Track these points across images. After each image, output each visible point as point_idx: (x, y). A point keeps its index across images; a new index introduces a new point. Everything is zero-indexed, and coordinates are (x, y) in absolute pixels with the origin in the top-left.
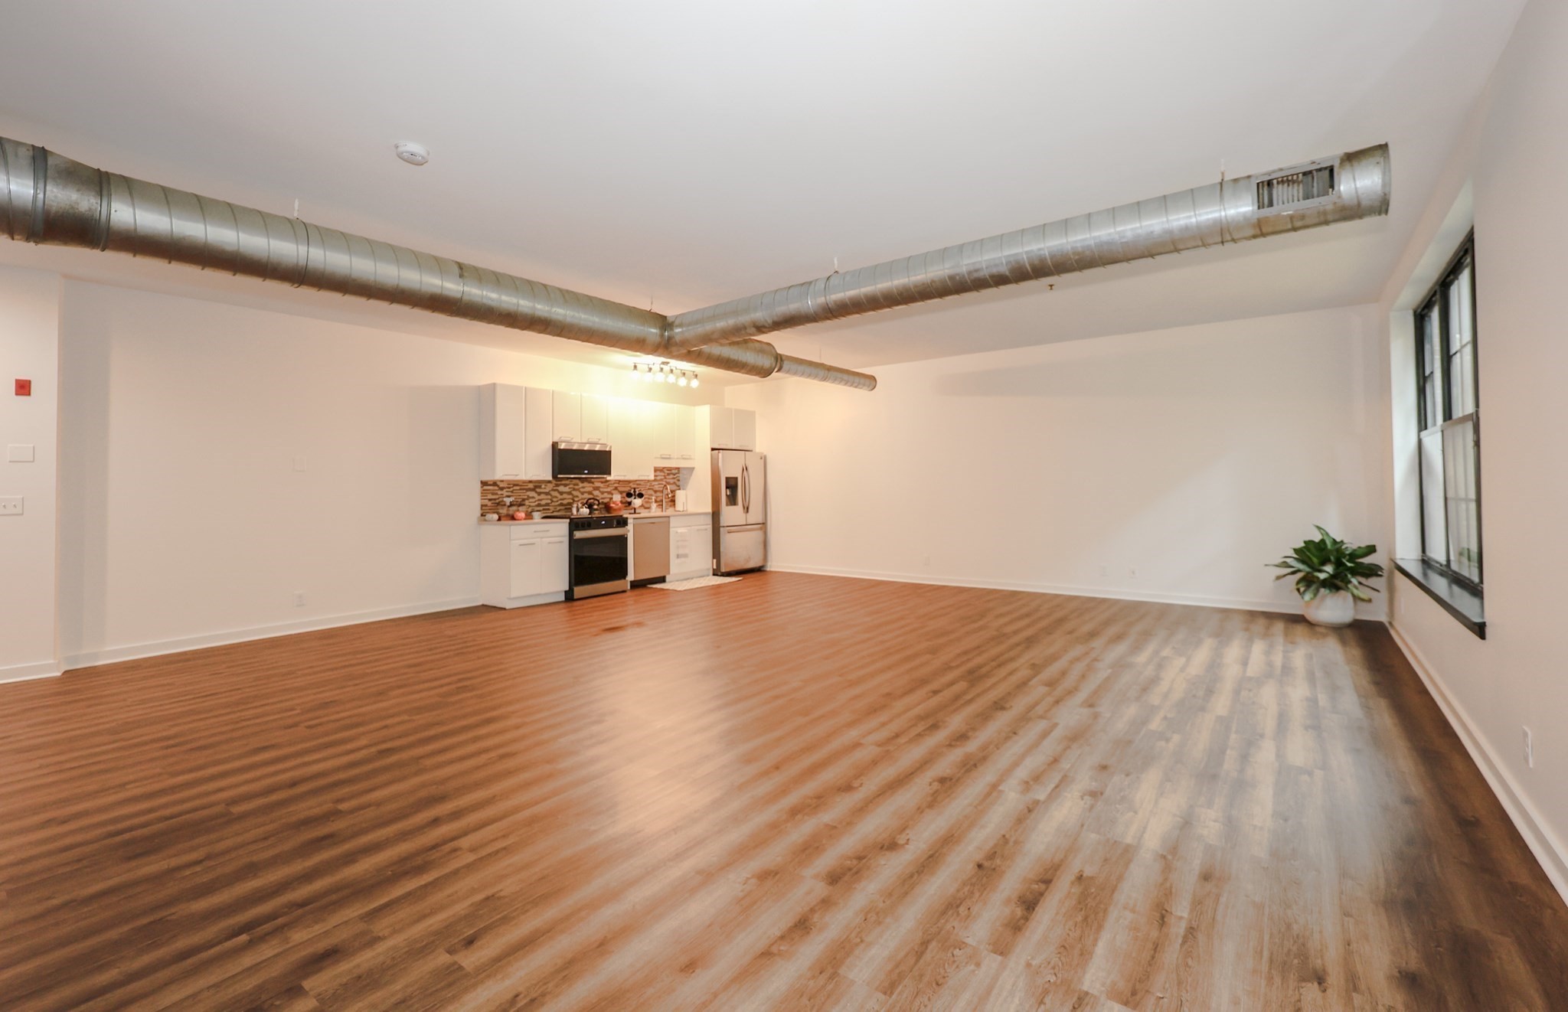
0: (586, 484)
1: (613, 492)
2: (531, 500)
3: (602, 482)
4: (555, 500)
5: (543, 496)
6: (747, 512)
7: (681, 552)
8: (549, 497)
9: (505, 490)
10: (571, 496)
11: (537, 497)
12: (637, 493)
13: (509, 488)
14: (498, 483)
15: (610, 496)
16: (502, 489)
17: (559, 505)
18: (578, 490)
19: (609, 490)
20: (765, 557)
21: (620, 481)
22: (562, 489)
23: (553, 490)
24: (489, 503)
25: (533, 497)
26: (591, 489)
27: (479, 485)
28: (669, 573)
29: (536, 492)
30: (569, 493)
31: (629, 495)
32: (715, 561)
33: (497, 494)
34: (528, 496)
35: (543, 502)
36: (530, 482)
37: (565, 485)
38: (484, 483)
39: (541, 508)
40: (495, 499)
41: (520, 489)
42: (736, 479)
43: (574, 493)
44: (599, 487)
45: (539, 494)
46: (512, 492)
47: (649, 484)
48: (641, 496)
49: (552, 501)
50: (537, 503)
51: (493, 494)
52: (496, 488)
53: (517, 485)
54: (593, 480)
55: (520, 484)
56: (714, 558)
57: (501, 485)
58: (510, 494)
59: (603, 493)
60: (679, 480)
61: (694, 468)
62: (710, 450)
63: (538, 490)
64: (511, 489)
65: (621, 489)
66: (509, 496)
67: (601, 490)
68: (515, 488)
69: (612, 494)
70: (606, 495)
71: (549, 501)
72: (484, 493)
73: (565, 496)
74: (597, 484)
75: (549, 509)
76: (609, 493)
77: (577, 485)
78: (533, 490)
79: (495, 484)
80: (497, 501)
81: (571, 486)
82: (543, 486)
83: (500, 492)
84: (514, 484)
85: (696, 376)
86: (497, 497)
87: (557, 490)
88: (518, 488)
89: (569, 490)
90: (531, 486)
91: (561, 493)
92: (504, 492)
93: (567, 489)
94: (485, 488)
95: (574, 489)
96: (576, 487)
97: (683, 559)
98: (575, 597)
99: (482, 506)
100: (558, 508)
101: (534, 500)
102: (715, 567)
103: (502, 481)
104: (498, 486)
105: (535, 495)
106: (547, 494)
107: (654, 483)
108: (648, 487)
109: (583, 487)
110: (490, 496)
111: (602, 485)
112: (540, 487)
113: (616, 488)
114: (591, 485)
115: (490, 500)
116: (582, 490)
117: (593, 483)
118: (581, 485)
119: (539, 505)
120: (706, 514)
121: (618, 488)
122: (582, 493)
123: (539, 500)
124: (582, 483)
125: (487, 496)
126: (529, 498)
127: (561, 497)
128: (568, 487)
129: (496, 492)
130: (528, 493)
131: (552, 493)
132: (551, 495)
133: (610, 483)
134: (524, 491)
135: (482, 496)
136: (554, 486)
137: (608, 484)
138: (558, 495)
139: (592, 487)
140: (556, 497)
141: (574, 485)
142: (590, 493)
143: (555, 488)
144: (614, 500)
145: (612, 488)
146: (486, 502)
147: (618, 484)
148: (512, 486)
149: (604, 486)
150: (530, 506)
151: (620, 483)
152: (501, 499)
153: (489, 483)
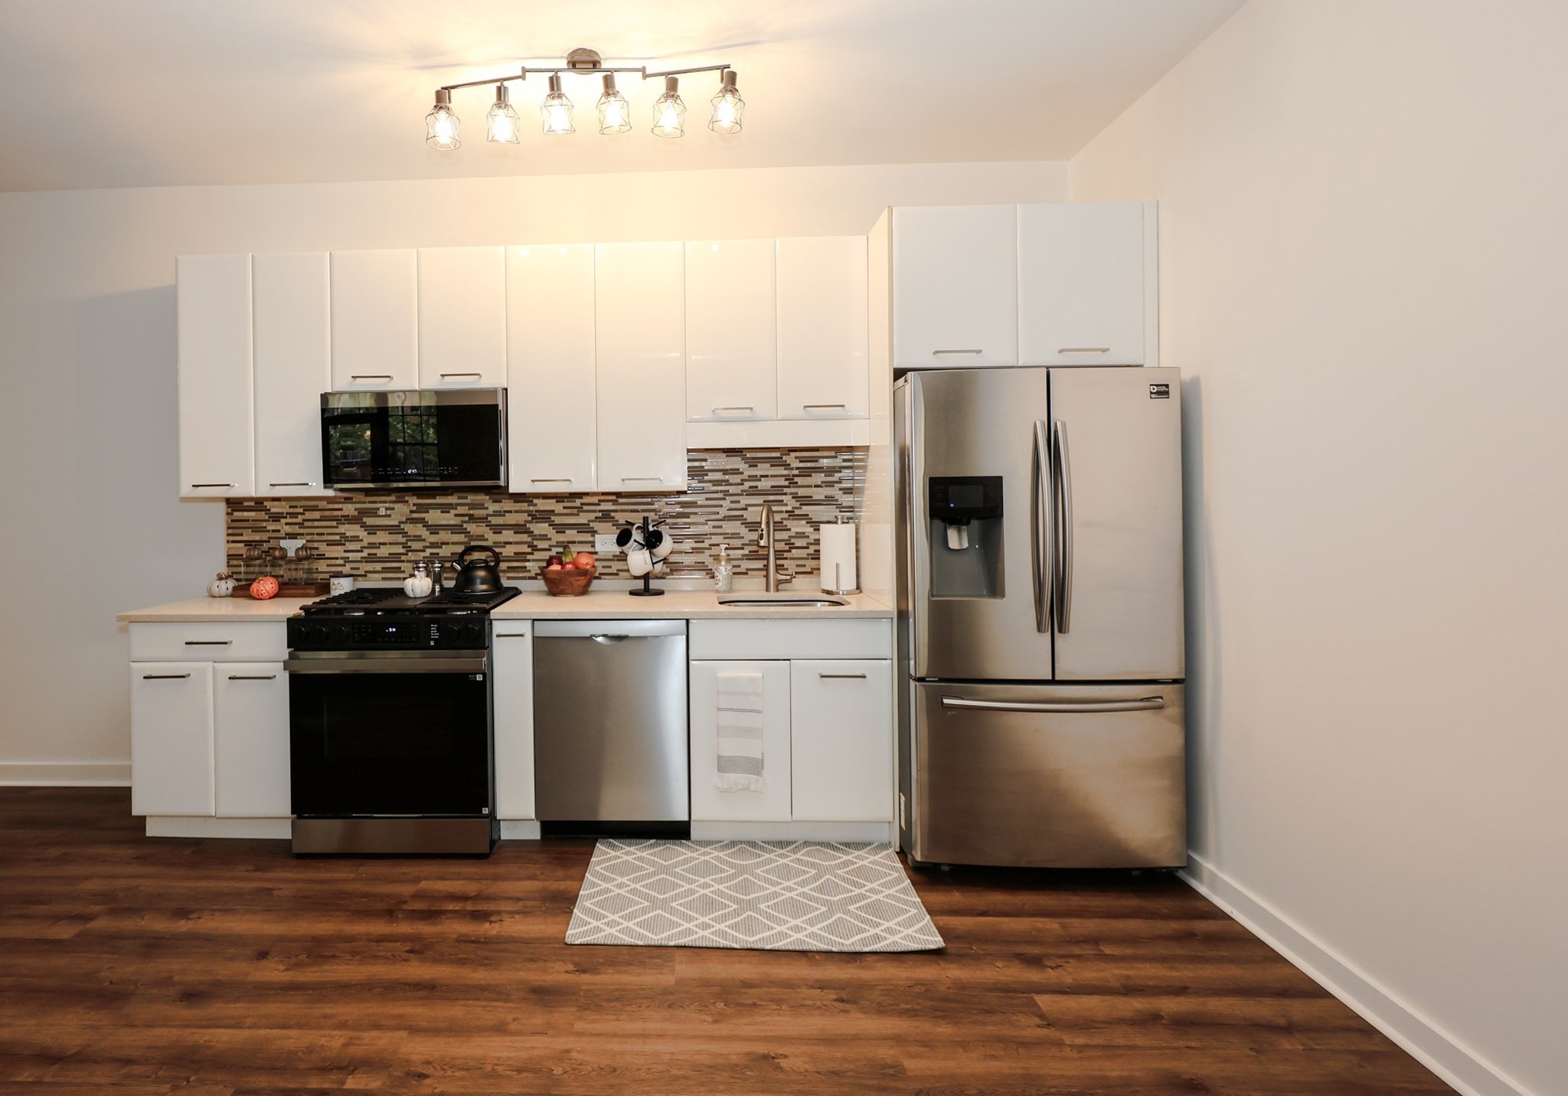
1: (596, 526)
2: (351, 546)
4: (415, 545)
5: (382, 537)
8: (399, 538)
9: (283, 522)
10: (461, 538)
11: (368, 539)
12: (645, 530)
14: (268, 502)
15: (588, 537)
16: (276, 518)
18: (484, 519)
19: (582, 519)
21: (619, 495)
22: (434, 517)
24: (246, 552)
25: (356, 539)
26: (525, 517)
27: (222, 507)
29: (364, 526)
30: (456, 529)
33: (264, 530)
34: (342, 535)
35: (383, 552)
37: (445, 508)
38: (233, 505)
39: (378, 566)
40: (260, 544)
41: (323, 518)
43: (472, 528)
45: (372, 530)
46: (301, 525)
47: (726, 504)
49: (409, 550)
50: (365, 554)
51: (256, 530)
52: (262, 515)
53: (315, 509)
55: (323, 504)
57: (276, 508)
58: (296, 529)
62: (891, 376)
63: (369, 521)
64: (300, 519)
66: (293, 536)
67: (557, 520)
68: (308, 515)
69: (594, 532)
71: (400, 550)
72: (234, 527)
73: (444, 536)
76: (584, 529)
77: (482, 506)
78: (348, 520)
79: (259, 503)
80: (265, 548)
81: (461, 510)
82: (382, 512)
83: (271, 526)
84: (306, 504)
86: (264, 536)
87: (422, 521)
88: (317, 515)
89: (458, 521)
91: (434, 529)
92: (283, 526)
93: (449, 519)
94: (236, 515)
95: (472, 518)
99: (230, 557)
101: (356, 546)
103: (277, 498)
104: (267, 510)
105: (362, 533)
106: (394, 530)
107: (745, 501)
108: (723, 512)
109: (497, 514)
110: (249, 536)
111: (558, 508)
113: (606, 517)
115: (248, 543)
116: (494, 520)
119: (372, 559)
121: (612, 514)
122: (497, 529)
123: (371, 545)
124: (495, 501)
125: (242, 535)
126: (344, 539)
127: (434, 538)
128: (453, 512)
129: (264, 524)
130: (342, 529)
131: (409, 528)
132: (404, 534)
133: (586, 500)
134: (334, 523)
135: (228, 535)
136: (412, 512)
137: (578, 502)
138: (424, 533)
139: (530, 513)
140: (419, 538)
141: (472, 506)
142: (519, 529)
143: (415, 515)
144: (598, 548)
145: (592, 516)
146: (240, 549)
147: (615, 502)
148: (301, 510)
149: (566, 511)
150: (347, 560)
151: (621, 500)
152: (273, 543)
153: (245, 503)
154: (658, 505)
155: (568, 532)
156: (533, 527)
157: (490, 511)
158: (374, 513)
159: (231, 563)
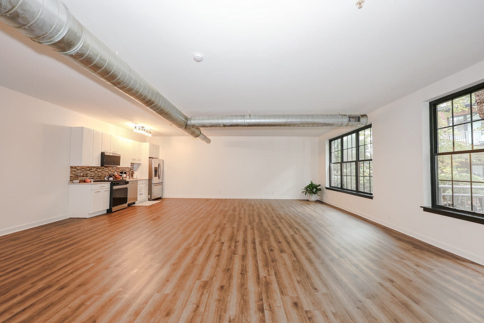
0: (106, 169)
3: (111, 168)
4: (96, 174)
5: (92, 173)
6: (159, 179)
7: (141, 193)
8: (94, 173)
10: (101, 173)
11: (91, 173)
13: (81, 169)
14: (77, 167)
16: (78, 170)
17: (98, 176)
20: (162, 194)
23: (96, 171)
24: (73, 176)
27: (70, 168)
28: (137, 200)
29: (90, 171)
31: (121, 173)
32: (149, 196)
33: (76, 172)
35: (92, 175)
36: (88, 167)
38: (72, 167)
40: (75, 174)
41: (85, 170)
42: (157, 167)
43: (103, 172)
44: (111, 170)
45: (91, 172)
46: (82, 171)
48: (125, 173)
51: (75, 172)
52: (76, 169)
53: (84, 168)
54: (109, 167)
55: (85, 168)
57: (78, 168)
58: (81, 172)
60: (133, 168)
63: (91, 171)
65: (117, 171)
66: (80, 173)
67: (111, 171)
68: (83, 169)
69: (114, 172)
70: (112, 173)
71: (94, 175)
72: (71, 172)
73: (100, 173)
74: (110, 169)
75: (94, 178)
78: (89, 170)
79: (75, 168)
80: (76, 175)
81: (102, 169)
82: (92, 169)
83: (77, 171)
84: (83, 168)
85: (151, 132)
86: (76, 173)
87: (97, 171)
88: (84, 169)
90: (88, 169)
91: (98, 172)
92: (79, 171)
94: (72, 169)
95: (103, 171)
97: (142, 195)
98: (113, 211)
99: (71, 177)
100: (97, 178)
102: (149, 197)
103: (78, 167)
104: (76, 168)
105: (90, 172)
106: (94, 172)
108: (125, 170)
109: (105, 170)
110: (74, 173)
112: (91, 169)
113: (116, 170)
114: (108, 169)
115: (73, 174)
116: (105, 171)
117: (109, 168)
118: (105, 169)
120: (147, 179)
122: (105, 172)
127: (98, 173)
129: (76, 171)
134: (86, 171)
135: (70, 173)
139: (108, 170)
140: (97, 173)
142: (107, 172)
143: (96, 170)
146: (72, 175)
148: (82, 169)
152: (77, 174)
153: (73, 167)
154: (120, 169)
159: (71, 178)
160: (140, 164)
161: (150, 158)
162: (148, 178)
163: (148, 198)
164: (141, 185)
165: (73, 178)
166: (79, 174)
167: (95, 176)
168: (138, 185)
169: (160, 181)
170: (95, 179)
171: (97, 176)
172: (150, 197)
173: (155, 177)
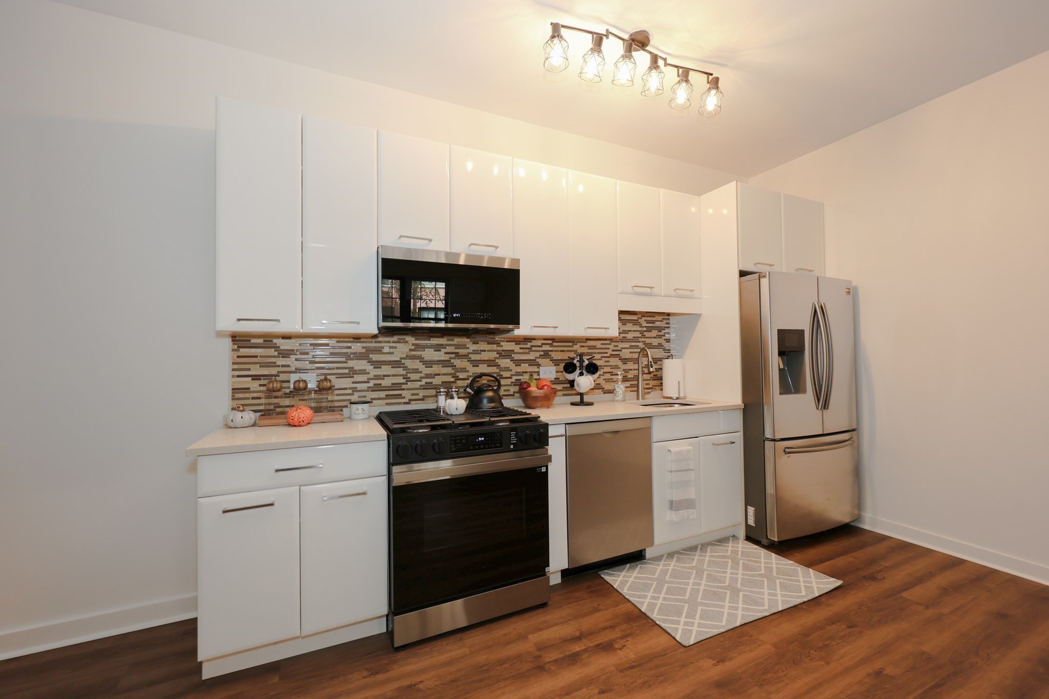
0: (482, 346)
1: (540, 361)
2: (358, 378)
4: (413, 376)
5: (386, 370)
6: (826, 406)
7: (677, 496)
8: (401, 371)
9: (293, 357)
10: (449, 370)
11: (373, 372)
12: (586, 362)
13: (305, 351)
14: (277, 340)
15: (535, 369)
16: (286, 354)
18: (466, 356)
19: (532, 356)
20: (858, 503)
21: (552, 339)
22: (429, 354)
24: (254, 385)
25: (363, 372)
26: (495, 355)
27: (228, 343)
28: (652, 543)
29: (371, 362)
30: (446, 363)
31: (570, 367)
32: (751, 510)
33: (274, 365)
34: (351, 369)
35: (387, 382)
37: (438, 348)
38: (239, 341)
39: (382, 394)
40: (267, 377)
41: (333, 354)
42: (801, 333)
43: (458, 363)
45: (377, 364)
47: (611, 347)
48: (592, 369)
49: (408, 380)
50: (371, 384)
51: (263, 365)
52: (272, 352)
56: (747, 503)
57: (284, 345)
58: (307, 364)
59: (518, 363)
60: (668, 341)
61: (701, 315)
62: (737, 274)
63: (375, 357)
64: (311, 355)
67: (516, 357)
68: (319, 351)
69: (539, 365)
71: (401, 380)
72: (239, 365)
73: (436, 369)
74: (507, 346)
75: (400, 396)
76: (532, 363)
77: (464, 347)
78: (359, 356)
79: (268, 339)
81: (449, 349)
82: (386, 350)
83: (281, 361)
86: (273, 371)
87: (419, 357)
89: (447, 357)
91: (429, 364)
93: (440, 356)
94: (243, 350)
95: (457, 355)
96: (462, 351)
97: (683, 513)
99: (235, 390)
100: (422, 394)
101: (364, 378)
102: (751, 522)
105: (369, 368)
106: (396, 364)
107: (621, 345)
108: (610, 352)
109: (476, 352)
110: (256, 370)
111: (516, 348)
113: (546, 355)
114: (494, 347)
115: (255, 378)
116: (474, 357)
118: (473, 347)
119: (377, 388)
121: (550, 353)
123: (377, 377)
124: (474, 343)
125: (249, 370)
126: (352, 372)
127: (428, 371)
128: (443, 351)
129: (273, 360)
130: (351, 364)
131: (409, 364)
132: (405, 368)
133: (534, 343)
135: (233, 370)
136: (411, 350)
137: (529, 345)
138: (421, 367)
140: (416, 371)
141: (457, 346)
143: (413, 353)
144: (542, 376)
145: (538, 354)
146: (247, 382)
147: (551, 345)
148: (310, 348)
149: (521, 351)
150: (355, 390)
151: (555, 344)
152: (283, 377)
153: (254, 341)
154: (576, 347)
155: (523, 365)
156: (500, 362)
157: (470, 350)
158: (379, 351)
159: (237, 396)
160: (697, 317)
161: (743, 274)
162: (735, 397)
163: (748, 526)
164: (676, 447)
165: (253, 398)
166: (294, 377)
167: (404, 386)
168: (655, 446)
169: (836, 419)
170: (406, 400)
171: (423, 383)
172: (756, 521)
173: (785, 389)
